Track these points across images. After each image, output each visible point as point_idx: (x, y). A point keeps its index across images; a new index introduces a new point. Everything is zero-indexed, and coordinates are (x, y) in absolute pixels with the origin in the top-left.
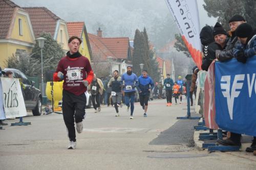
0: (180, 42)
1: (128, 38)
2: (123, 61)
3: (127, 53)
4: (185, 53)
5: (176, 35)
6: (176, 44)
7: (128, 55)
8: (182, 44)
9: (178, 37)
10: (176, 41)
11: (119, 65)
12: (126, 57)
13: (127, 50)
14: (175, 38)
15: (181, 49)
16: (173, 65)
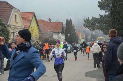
0: (86, 23)
1: (62, 22)
2: (60, 33)
3: (62, 29)
4: (89, 29)
5: (84, 20)
6: (84, 24)
7: (62, 30)
8: (87, 24)
9: (85, 20)
10: (84, 23)
11: (58, 35)
12: (61, 31)
13: (62, 28)
14: (83, 22)
15: (87, 27)
16: (84, 35)
